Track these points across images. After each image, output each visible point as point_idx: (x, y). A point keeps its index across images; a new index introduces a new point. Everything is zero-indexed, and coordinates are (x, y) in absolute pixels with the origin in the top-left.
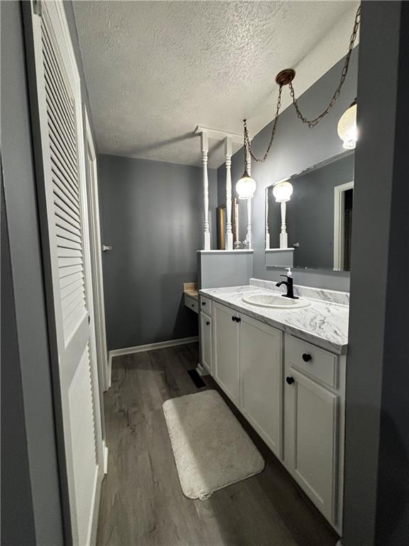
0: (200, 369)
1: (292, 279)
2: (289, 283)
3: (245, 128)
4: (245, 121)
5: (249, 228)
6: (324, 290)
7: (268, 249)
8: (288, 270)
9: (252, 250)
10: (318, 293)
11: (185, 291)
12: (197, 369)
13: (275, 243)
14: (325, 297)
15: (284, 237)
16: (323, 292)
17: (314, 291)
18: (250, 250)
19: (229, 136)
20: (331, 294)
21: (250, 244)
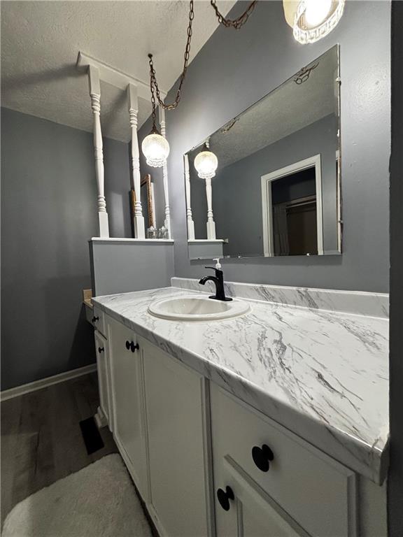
0: (99, 417)
1: (221, 273)
2: (219, 278)
3: (151, 66)
4: (150, 56)
5: (168, 211)
6: (264, 286)
7: (192, 239)
8: (216, 262)
9: (173, 241)
10: (257, 290)
11: (85, 300)
12: (96, 416)
13: (201, 232)
14: (267, 296)
15: (211, 226)
16: (264, 290)
17: (251, 288)
18: (170, 240)
19: (133, 83)
20: (275, 290)
21: (169, 232)
